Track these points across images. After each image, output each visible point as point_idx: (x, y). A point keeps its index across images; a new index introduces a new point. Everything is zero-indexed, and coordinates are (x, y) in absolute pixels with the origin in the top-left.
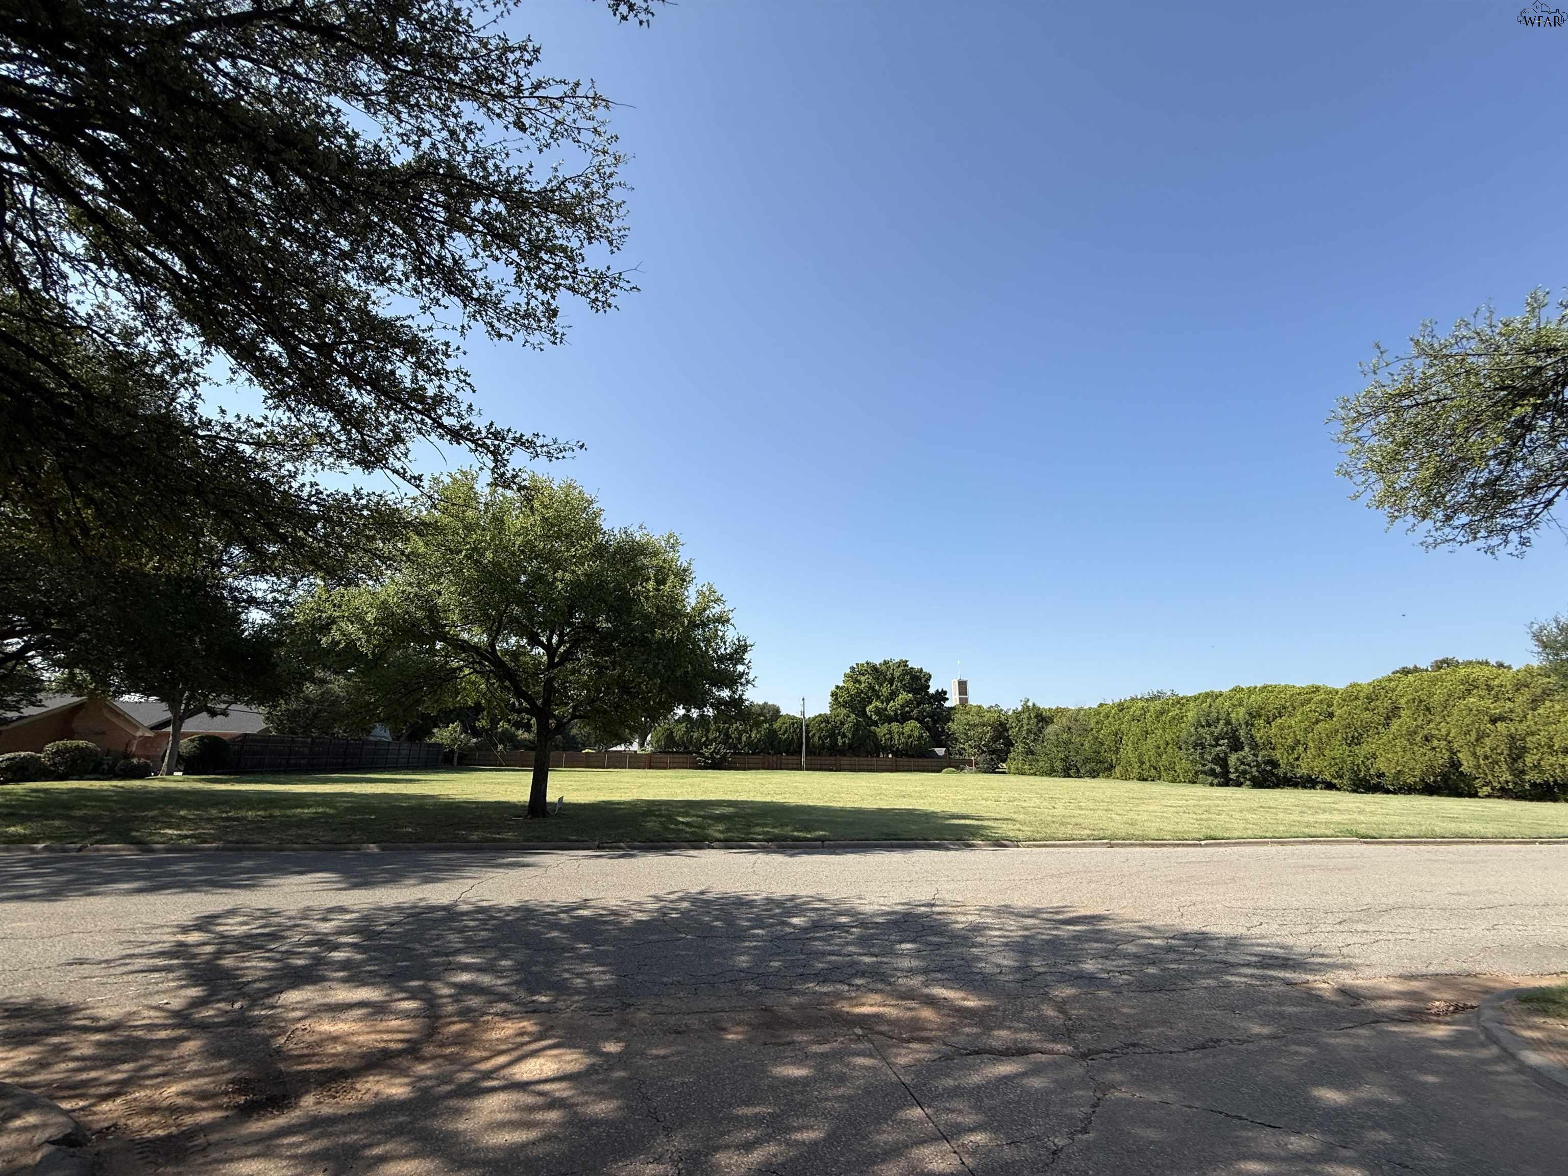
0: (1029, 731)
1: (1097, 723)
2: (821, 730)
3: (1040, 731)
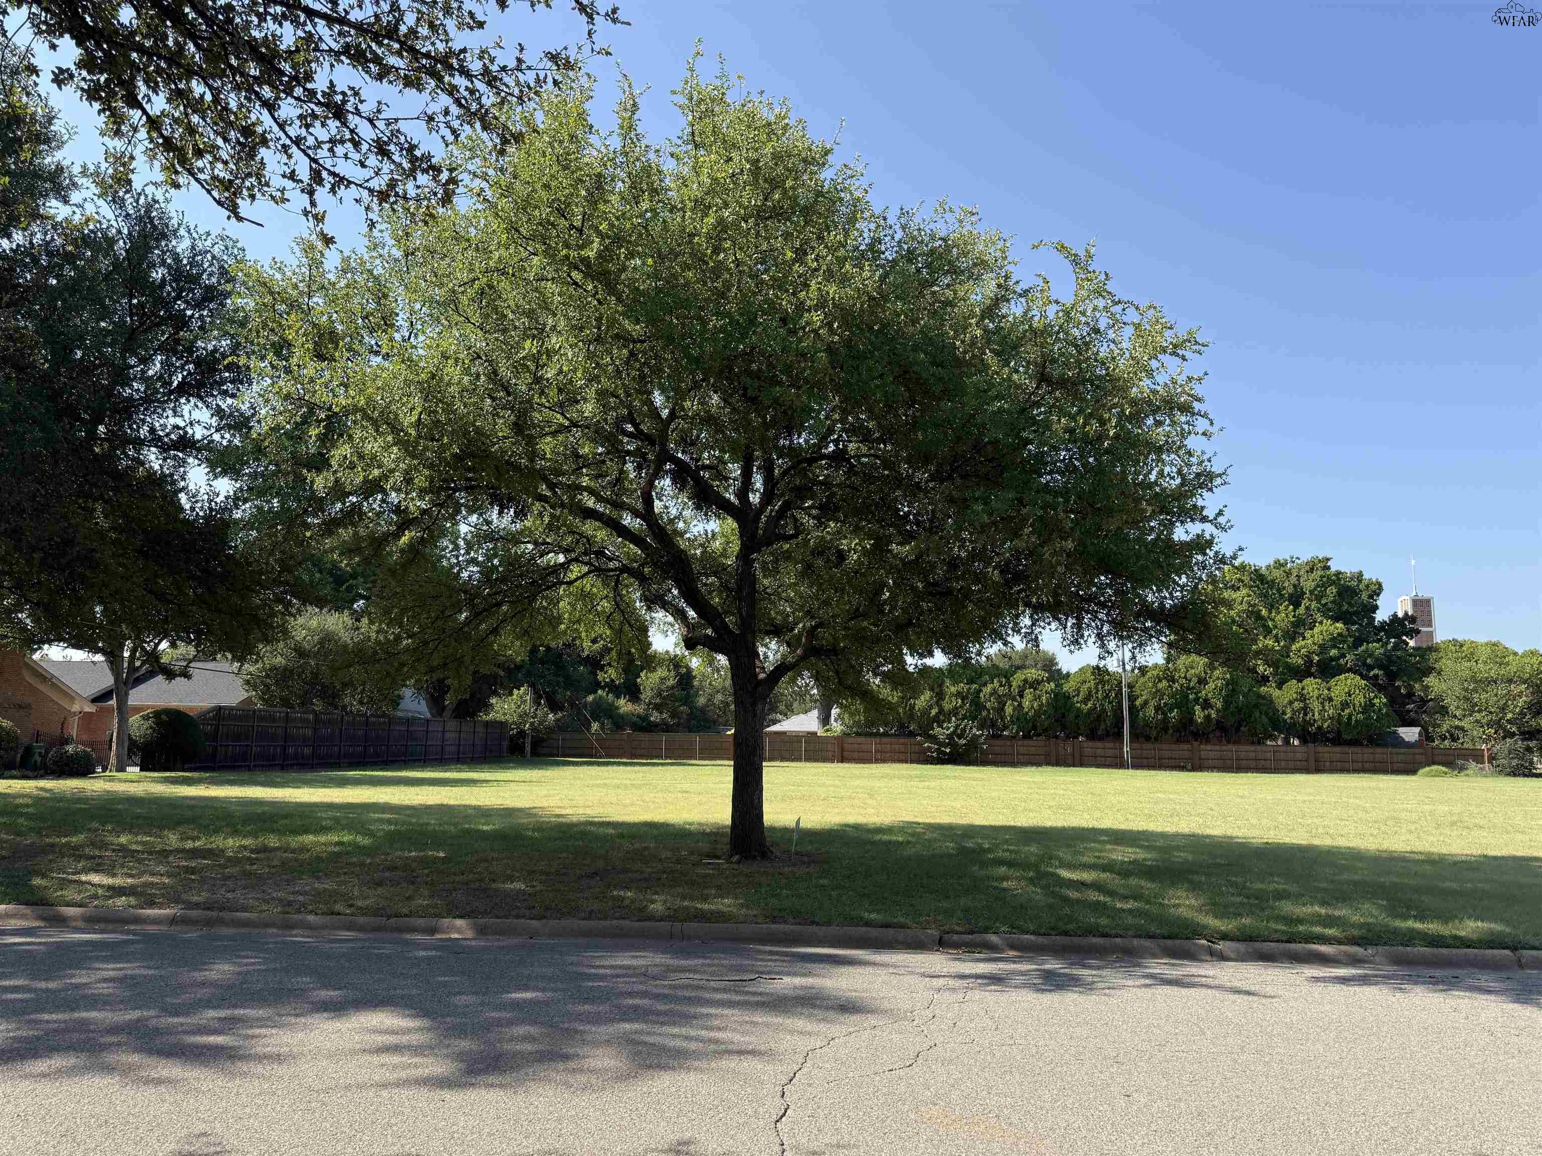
2: (1159, 693)
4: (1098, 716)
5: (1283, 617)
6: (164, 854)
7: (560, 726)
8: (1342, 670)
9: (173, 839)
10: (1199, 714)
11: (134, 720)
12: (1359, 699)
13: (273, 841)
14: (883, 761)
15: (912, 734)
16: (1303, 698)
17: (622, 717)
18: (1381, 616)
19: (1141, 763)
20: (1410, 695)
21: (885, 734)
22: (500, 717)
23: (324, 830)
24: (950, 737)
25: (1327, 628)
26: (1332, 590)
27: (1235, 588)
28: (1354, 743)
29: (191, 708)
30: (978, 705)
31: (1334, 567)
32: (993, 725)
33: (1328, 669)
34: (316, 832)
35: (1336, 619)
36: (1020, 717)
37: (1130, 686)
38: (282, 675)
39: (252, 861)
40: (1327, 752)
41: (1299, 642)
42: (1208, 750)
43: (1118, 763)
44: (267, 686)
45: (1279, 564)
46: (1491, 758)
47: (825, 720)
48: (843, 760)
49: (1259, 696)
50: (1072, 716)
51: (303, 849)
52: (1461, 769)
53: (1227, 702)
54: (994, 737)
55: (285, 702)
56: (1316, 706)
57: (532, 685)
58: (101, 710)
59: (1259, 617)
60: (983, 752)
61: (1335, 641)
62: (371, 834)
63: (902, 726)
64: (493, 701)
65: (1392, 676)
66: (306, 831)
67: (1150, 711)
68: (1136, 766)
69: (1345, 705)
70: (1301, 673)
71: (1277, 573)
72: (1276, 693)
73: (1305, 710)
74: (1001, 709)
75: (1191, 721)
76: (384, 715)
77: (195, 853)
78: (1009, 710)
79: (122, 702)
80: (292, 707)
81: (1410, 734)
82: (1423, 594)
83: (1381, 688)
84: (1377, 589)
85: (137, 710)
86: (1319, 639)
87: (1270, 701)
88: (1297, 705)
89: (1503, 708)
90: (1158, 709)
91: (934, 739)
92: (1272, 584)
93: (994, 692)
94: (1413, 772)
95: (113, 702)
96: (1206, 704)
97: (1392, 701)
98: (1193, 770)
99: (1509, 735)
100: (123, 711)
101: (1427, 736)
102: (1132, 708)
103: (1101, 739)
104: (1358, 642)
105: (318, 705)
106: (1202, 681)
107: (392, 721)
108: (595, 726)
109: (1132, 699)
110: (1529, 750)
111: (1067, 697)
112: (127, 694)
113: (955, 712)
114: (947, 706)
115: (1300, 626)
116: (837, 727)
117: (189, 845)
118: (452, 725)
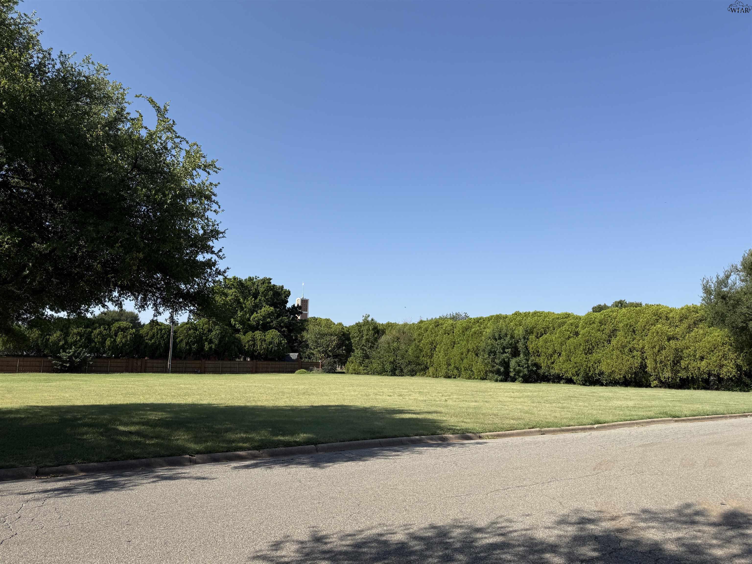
0: (367, 340)
1: (419, 335)
2: (189, 336)
3: (376, 340)
4: (156, 346)
5: (249, 303)
8: (271, 328)
10: (207, 346)
12: (277, 341)
14: (24, 372)
15: (45, 356)
16: (254, 339)
18: (289, 305)
19: (176, 370)
20: (296, 339)
21: (27, 356)
24: (70, 357)
25: (267, 309)
26: (271, 293)
27: (230, 288)
28: (272, 360)
30: (90, 340)
31: (273, 282)
32: (98, 350)
33: (265, 327)
35: (271, 305)
36: (114, 347)
37: (174, 331)
40: (261, 363)
41: (255, 315)
42: (209, 363)
43: (164, 370)
45: (251, 279)
46: (322, 366)
49: (235, 338)
50: (143, 347)
52: (311, 370)
53: (220, 341)
54: (97, 357)
56: (259, 343)
59: (239, 302)
60: (90, 366)
61: (270, 315)
63: (38, 351)
65: (290, 331)
67: (183, 345)
68: (173, 372)
69: (271, 343)
70: (254, 329)
71: (249, 283)
72: (242, 337)
73: (254, 345)
74: (103, 343)
75: (203, 349)
78: (108, 343)
81: (294, 356)
82: (306, 298)
83: (285, 336)
84: (288, 294)
86: (263, 314)
87: (239, 340)
88: (251, 343)
89: (328, 346)
90: (187, 343)
91: (60, 359)
92: (246, 287)
93: (100, 333)
94: (293, 372)
96: (211, 342)
97: (289, 342)
98: (201, 373)
99: (329, 356)
101: (300, 357)
102: (175, 342)
103: (157, 358)
104: (278, 316)
106: (210, 331)
109: (175, 338)
110: (335, 362)
111: (141, 337)
113: (75, 343)
114: (70, 340)
115: (256, 307)
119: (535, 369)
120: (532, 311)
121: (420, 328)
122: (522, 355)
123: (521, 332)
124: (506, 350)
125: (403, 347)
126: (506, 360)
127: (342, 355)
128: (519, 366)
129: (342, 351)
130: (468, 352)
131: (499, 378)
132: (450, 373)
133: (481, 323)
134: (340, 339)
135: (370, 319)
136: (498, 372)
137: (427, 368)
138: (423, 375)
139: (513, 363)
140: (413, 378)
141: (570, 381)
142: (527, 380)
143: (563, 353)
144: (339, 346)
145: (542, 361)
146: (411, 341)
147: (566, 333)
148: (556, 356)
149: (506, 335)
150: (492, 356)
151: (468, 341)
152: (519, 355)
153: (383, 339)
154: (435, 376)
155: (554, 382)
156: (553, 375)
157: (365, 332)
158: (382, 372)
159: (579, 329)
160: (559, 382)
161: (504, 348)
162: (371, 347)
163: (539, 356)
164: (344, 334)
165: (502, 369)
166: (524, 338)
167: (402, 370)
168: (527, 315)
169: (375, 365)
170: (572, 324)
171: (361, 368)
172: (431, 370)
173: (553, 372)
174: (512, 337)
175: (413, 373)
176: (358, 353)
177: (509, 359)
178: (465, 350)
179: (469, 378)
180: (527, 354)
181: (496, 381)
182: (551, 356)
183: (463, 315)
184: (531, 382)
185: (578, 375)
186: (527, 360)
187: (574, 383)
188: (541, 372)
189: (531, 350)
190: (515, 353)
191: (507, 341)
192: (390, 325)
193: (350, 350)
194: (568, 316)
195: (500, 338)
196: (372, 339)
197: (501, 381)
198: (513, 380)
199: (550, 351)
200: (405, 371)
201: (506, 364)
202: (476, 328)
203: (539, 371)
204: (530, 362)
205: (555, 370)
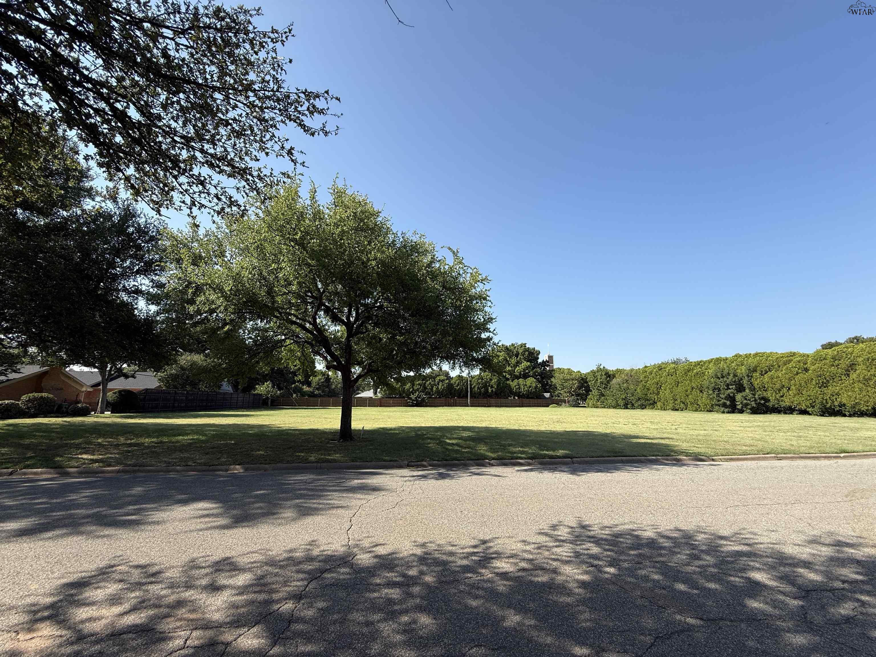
0: (602, 383)
1: (645, 377)
2: (479, 383)
3: (608, 382)
4: (461, 390)
5: (513, 361)
6: (117, 446)
7: (282, 395)
8: (529, 376)
9: (122, 440)
10: (490, 390)
11: (109, 394)
12: (534, 385)
13: (165, 439)
14: (394, 406)
15: (404, 397)
16: (519, 385)
17: (304, 392)
18: (540, 361)
19: (473, 405)
20: (547, 383)
21: (395, 397)
22: (259, 392)
23: (187, 434)
24: (416, 398)
25: (525, 364)
26: (527, 353)
27: (501, 352)
28: (532, 398)
29: (135, 390)
30: (425, 388)
31: (527, 346)
32: (429, 394)
33: (525, 376)
34: (183, 435)
35: (527, 361)
36: (438, 391)
37: (470, 381)
38: (174, 377)
39: (155, 447)
40: (526, 401)
41: (518, 368)
42: (493, 401)
43: (467, 406)
44: (168, 381)
45: (513, 345)
46: (568, 402)
47: (375, 393)
48: (381, 406)
49: (507, 384)
50: (453, 391)
51: (178, 442)
52: (561, 405)
53: (498, 386)
54: (430, 398)
55: (175, 387)
56: (522, 387)
57: (272, 381)
58: (95, 390)
59: (507, 361)
60: (426, 403)
61: (528, 368)
62: (205, 435)
63: (400, 395)
64: (257, 386)
65: (543, 378)
66: (180, 435)
67: (476, 389)
68: (471, 406)
69: (530, 387)
70: (518, 377)
71: (512, 348)
72: (511, 383)
73: (519, 388)
74: (432, 389)
75: (488, 392)
76: (215, 392)
77: (130, 445)
78: (434, 389)
79: (105, 387)
80: (178, 388)
81: (547, 395)
82: (551, 355)
83: (540, 382)
84: (539, 353)
85: (111, 390)
86: (523, 367)
87: (510, 385)
88: (517, 387)
89: (571, 388)
90: (478, 388)
91: (411, 399)
92: (511, 351)
93: (430, 383)
94: (548, 406)
95: (101, 387)
96: (492, 387)
97: (543, 386)
98: (488, 406)
99: (573, 395)
100: (105, 391)
101: (552, 396)
102: (471, 388)
103: (462, 398)
104: (533, 368)
105: (188, 388)
106: (491, 380)
107: (218, 393)
108: (294, 395)
109: (471, 385)
110: (578, 399)
111: (452, 385)
112: (107, 384)
113: (418, 390)
114: (415, 388)
115: (518, 363)
116: (379, 395)
117: (129, 442)
118: (241, 395)
119: (763, 402)
120: (753, 353)
121: (646, 372)
122: (747, 391)
123: (743, 371)
124: (730, 387)
125: (632, 387)
126: (732, 395)
127: (583, 394)
128: (746, 399)
129: (583, 391)
130: (692, 389)
131: (726, 410)
132: (677, 407)
133: (702, 365)
134: (580, 382)
135: (602, 367)
136: (724, 405)
137: (655, 403)
138: (652, 408)
139: (739, 397)
140: (644, 410)
141: (804, 412)
142: (755, 411)
143: (793, 387)
144: (580, 388)
145: (769, 395)
146: (638, 382)
147: (793, 369)
148: (785, 390)
149: (729, 374)
150: (716, 392)
151: (691, 381)
152: (744, 390)
153: (614, 381)
154: (664, 408)
155: (785, 413)
156: (784, 407)
157: (599, 377)
158: (616, 406)
159: (808, 365)
160: (791, 413)
161: (728, 385)
162: (605, 388)
163: (766, 391)
164: (582, 379)
165: (728, 403)
166: (748, 376)
167: (633, 405)
168: (748, 356)
169: (610, 401)
170: (799, 362)
171: (599, 403)
172: (659, 404)
173: (783, 404)
174: (735, 376)
175: (643, 407)
176: (595, 392)
177: (734, 394)
178: (689, 388)
179: (696, 410)
180: (753, 389)
181: (723, 412)
182: (780, 390)
183: (684, 360)
184: (760, 413)
185: (813, 407)
186: (754, 395)
187: (810, 414)
188: (770, 404)
189: (756, 386)
190: (740, 389)
191: (730, 379)
192: (619, 371)
193: (588, 390)
194: (794, 354)
195: (723, 377)
196: (605, 382)
197: (728, 412)
198: (741, 412)
199: (778, 386)
200: (636, 405)
201: (732, 399)
202: (697, 369)
203: (767, 404)
204: (756, 396)
205: (786, 402)
